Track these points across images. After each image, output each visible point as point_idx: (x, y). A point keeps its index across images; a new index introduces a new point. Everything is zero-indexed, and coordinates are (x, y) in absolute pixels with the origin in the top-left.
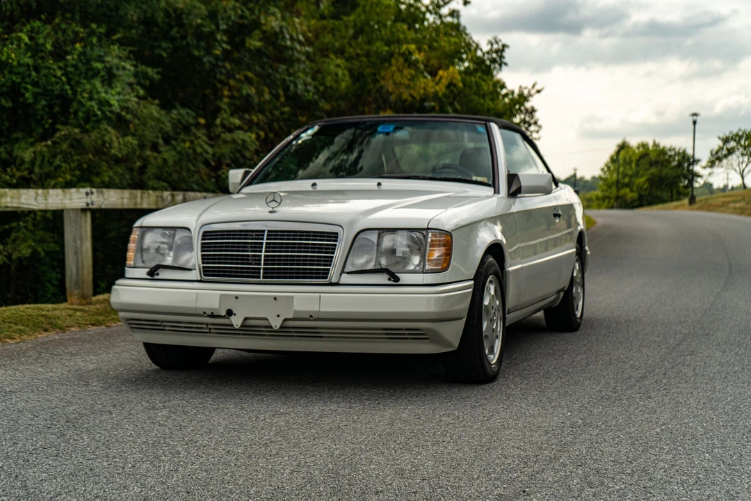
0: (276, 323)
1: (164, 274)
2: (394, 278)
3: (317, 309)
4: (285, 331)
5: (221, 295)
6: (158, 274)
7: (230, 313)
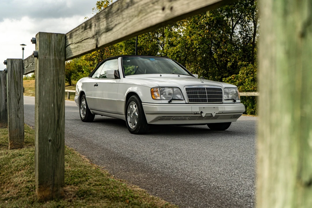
0: (214, 115)
1: (173, 102)
2: (235, 101)
3: (224, 110)
4: (216, 117)
5: (199, 107)
6: (171, 102)
7: (202, 112)
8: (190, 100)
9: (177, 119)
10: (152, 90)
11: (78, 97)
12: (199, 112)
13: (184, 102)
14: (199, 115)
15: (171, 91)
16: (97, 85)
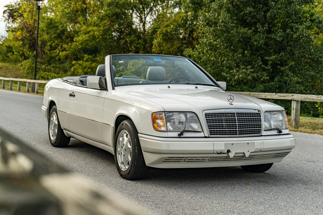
0: (247, 155)
1: (186, 135)
2: (280, 132)
3: (263, 147)
4: (251, 157)
5: (225, 144)
6: (183, 135)
7: (229, 151)
8: (211, 133)
9: (191, 160)
10: (153, 116)
11: (46, 108)
12: (224, 150)
13: (202, 135)
14: (226, 155)
15: (183, 117)
16: (74, 96)
